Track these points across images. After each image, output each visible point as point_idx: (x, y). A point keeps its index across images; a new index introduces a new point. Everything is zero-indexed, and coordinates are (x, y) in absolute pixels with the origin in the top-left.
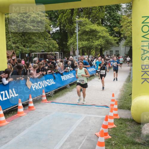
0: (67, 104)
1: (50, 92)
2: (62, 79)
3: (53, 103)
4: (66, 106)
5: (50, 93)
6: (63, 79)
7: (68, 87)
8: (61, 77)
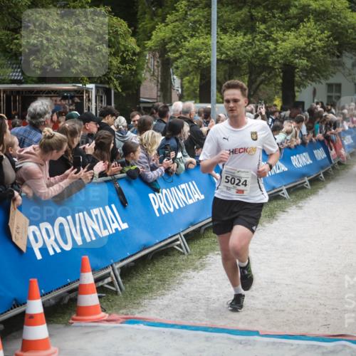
0: (205, 329)
1: (110, 270)
2: (156, 208)
3: (136, 326)
4: (207, 339)
5: (108, 275)
6: (159, 210)
7: (179, 246)
8: (151, 196)
